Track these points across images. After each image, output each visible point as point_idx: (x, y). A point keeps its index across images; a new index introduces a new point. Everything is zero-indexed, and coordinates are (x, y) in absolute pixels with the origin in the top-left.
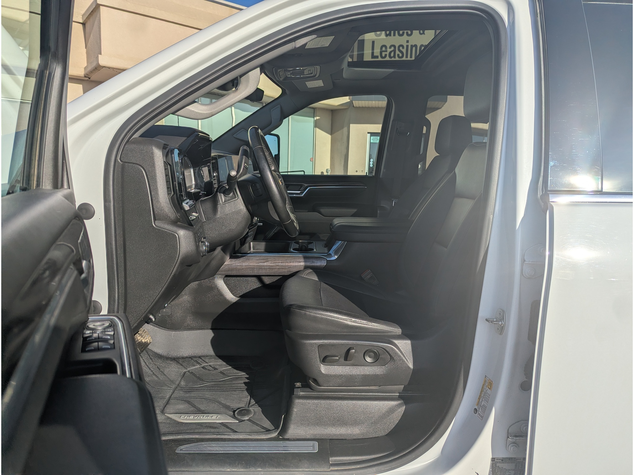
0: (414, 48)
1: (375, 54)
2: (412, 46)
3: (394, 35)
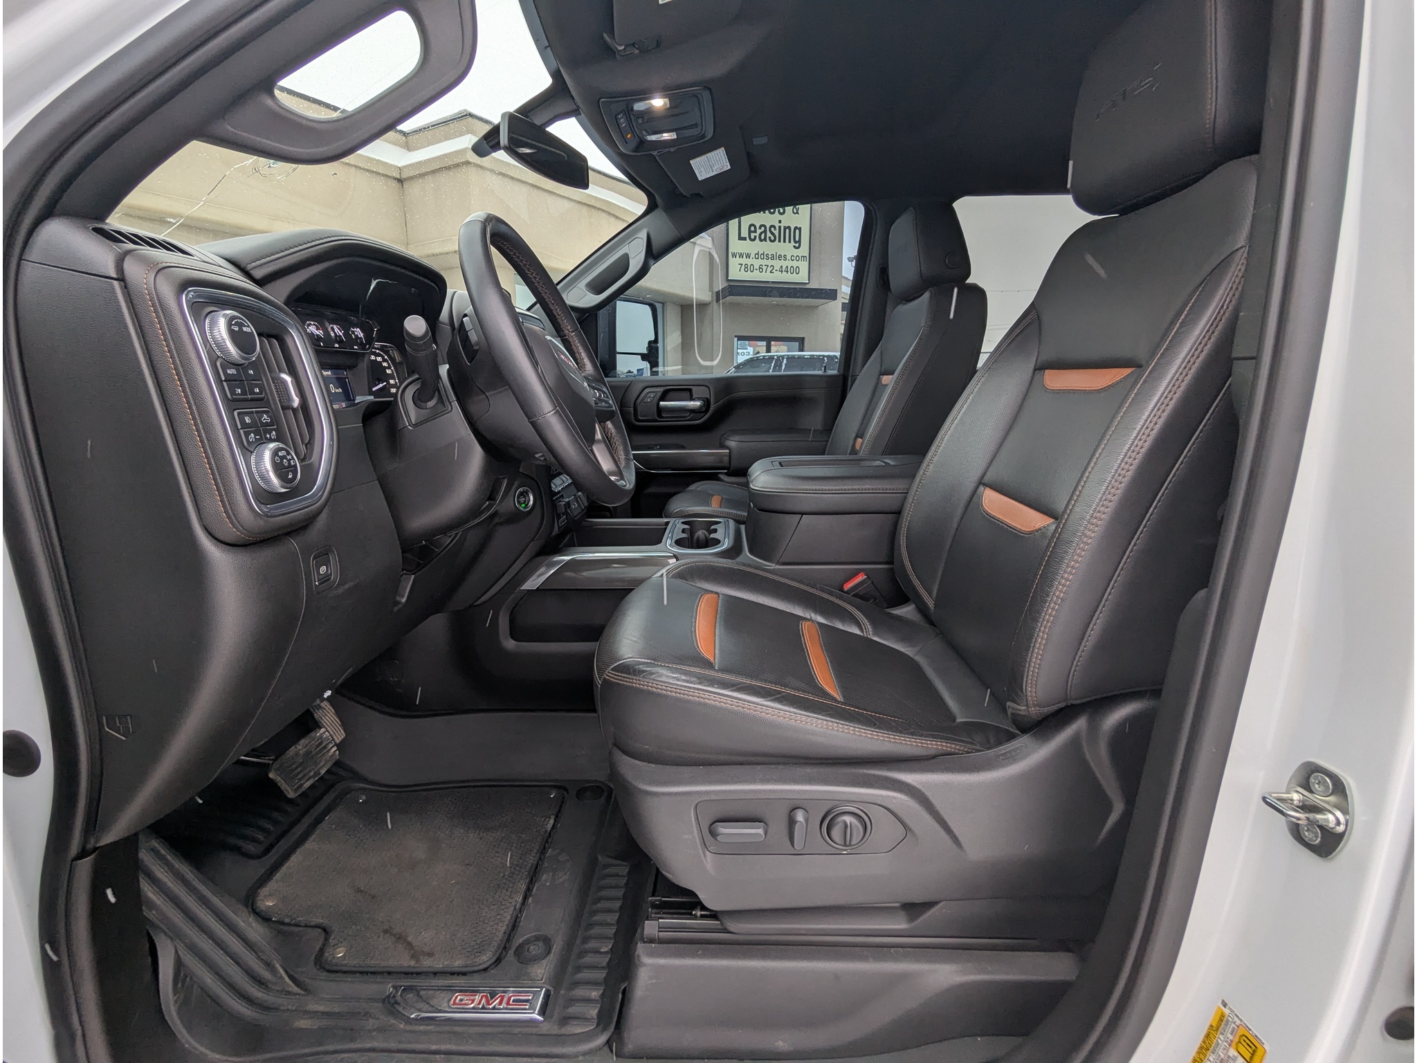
1: (742, 236)
2: (785, 228)
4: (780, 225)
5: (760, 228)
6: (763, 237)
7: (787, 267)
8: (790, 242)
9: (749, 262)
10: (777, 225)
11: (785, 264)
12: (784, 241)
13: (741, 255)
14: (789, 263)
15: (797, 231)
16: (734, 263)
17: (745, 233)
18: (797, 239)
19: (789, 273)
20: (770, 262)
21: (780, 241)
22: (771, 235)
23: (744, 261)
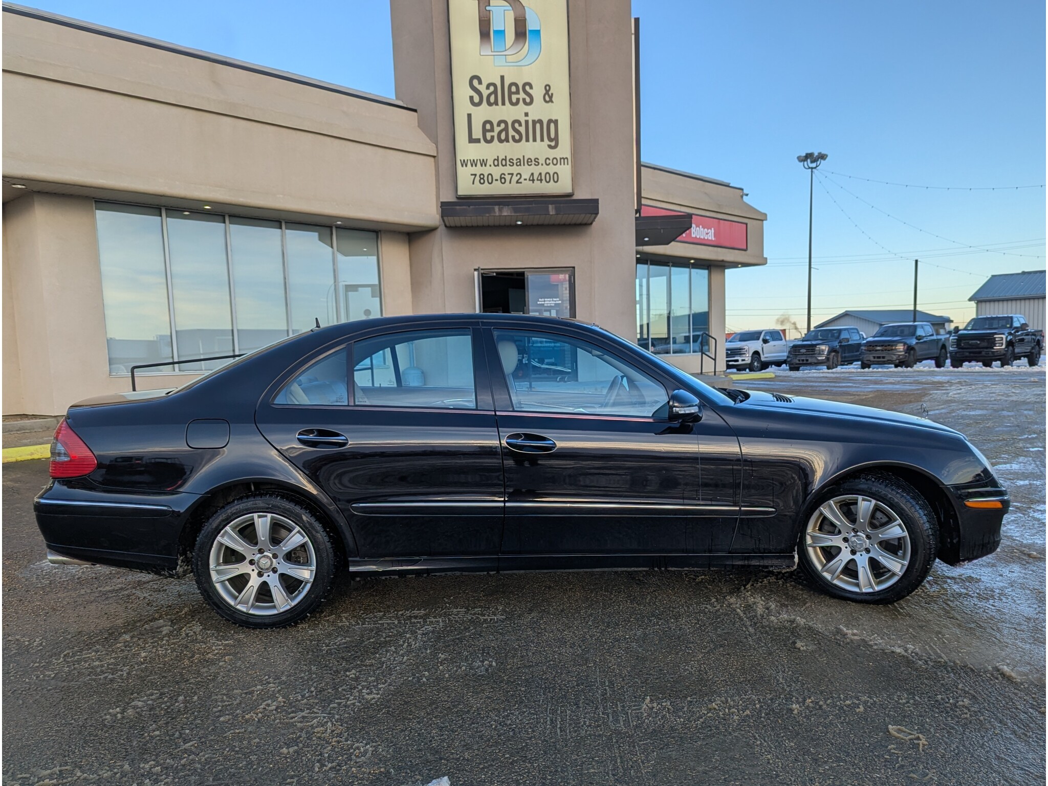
0: (538, 126)
1: (474, 137)
3: (503, 104)
4: (527, 118)
5: (499, 125)
6: (503, 136)
7: (540, 174)
8: (542, 140)
9: (486, 170)
10: (523, 119)
11: (536, 170)
12: (535, 140)
13: (474, 163)
14: (543, 169)
15: (552, 125)
16: (465, 175)
17: (477, 133)
18: (553, 136)
19: (544, 181)
20: (515, 169)
21: (527, 140)
22: (514, 134)
23: (478, 170)
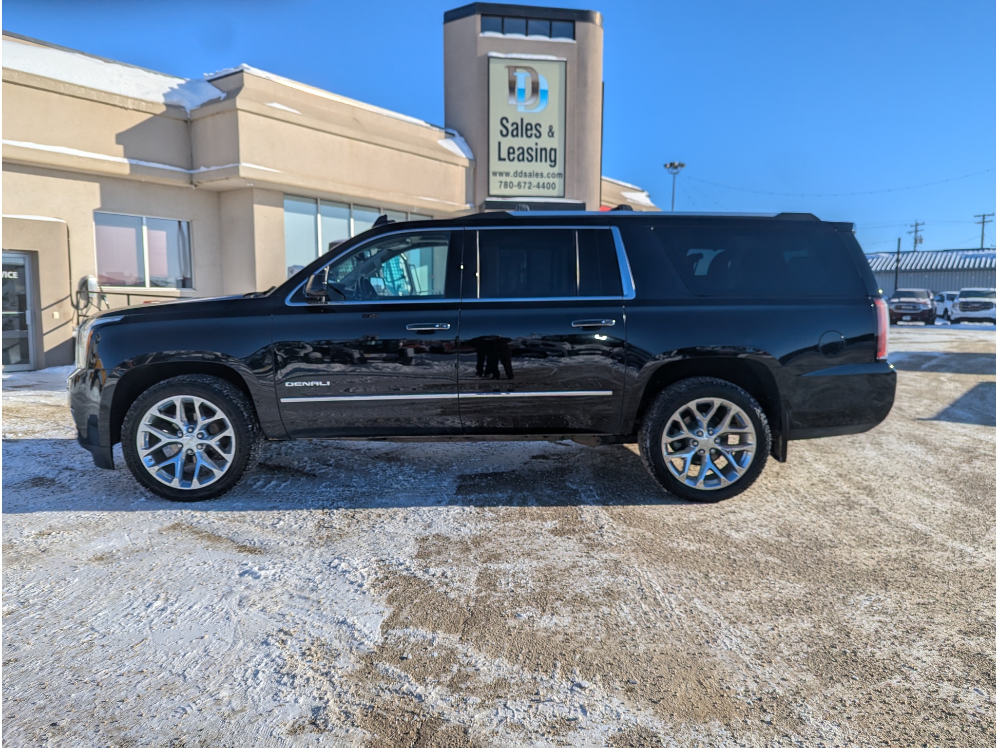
0: (544, 152)
1: (502, 157)
2: (541, 150)
3: (522, 136)
4: (536, 147)
5: (519, 149)
6: (521, 157)
7: (544, 184)
8: (546, 160)
9: (508, 179)
10: (534, 148)
11: (541, 181)
12: (541, 160)
13: (501, 174)
14: (546, 180)
15: (553, 152)
16: (494, 181)
17: (504, 155)
18: (553, 158)
19: (546, 189)
20: (528, 180)
21: (536, 160)
22: (528, 156)
23: (504, 179)
